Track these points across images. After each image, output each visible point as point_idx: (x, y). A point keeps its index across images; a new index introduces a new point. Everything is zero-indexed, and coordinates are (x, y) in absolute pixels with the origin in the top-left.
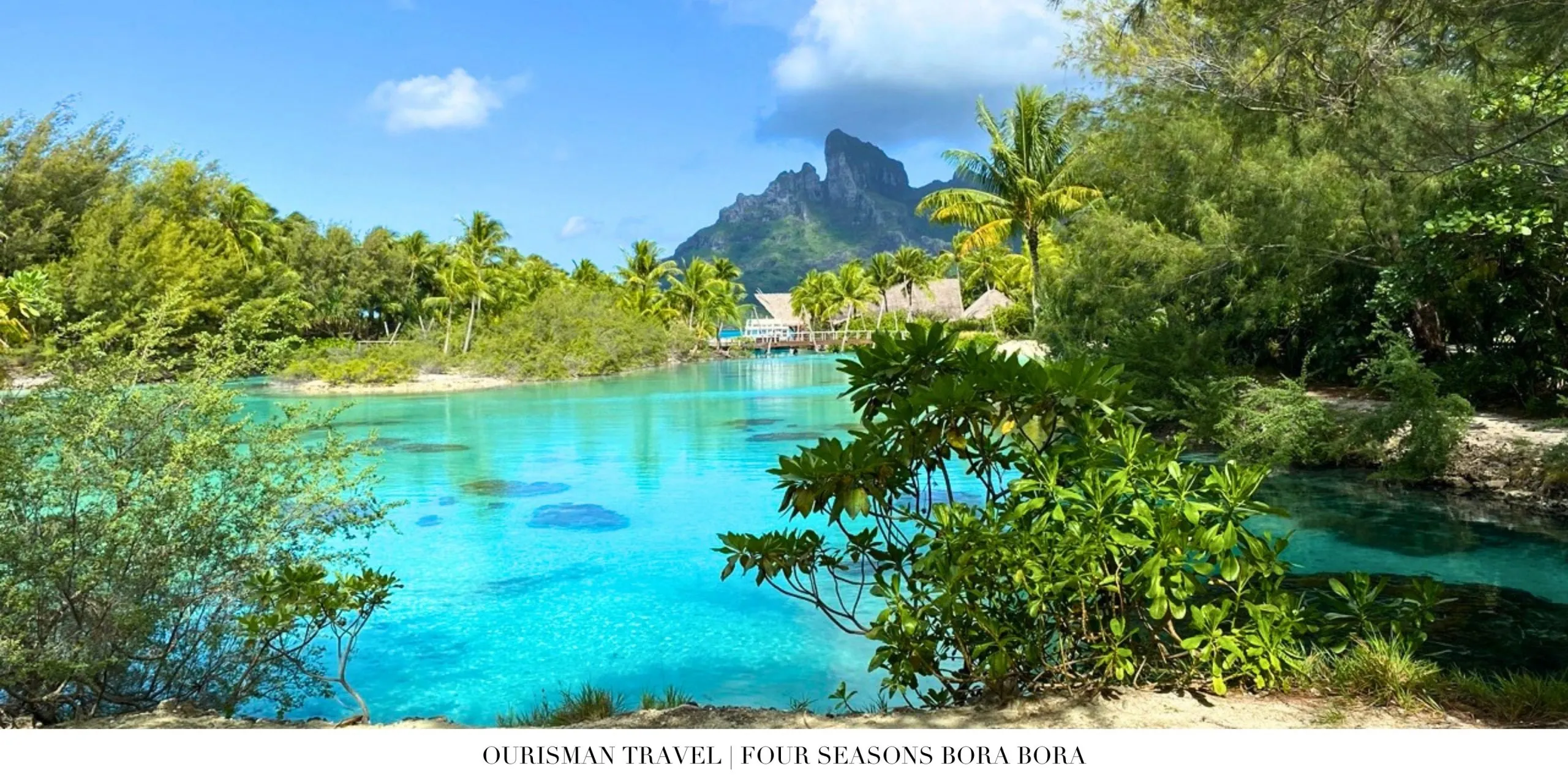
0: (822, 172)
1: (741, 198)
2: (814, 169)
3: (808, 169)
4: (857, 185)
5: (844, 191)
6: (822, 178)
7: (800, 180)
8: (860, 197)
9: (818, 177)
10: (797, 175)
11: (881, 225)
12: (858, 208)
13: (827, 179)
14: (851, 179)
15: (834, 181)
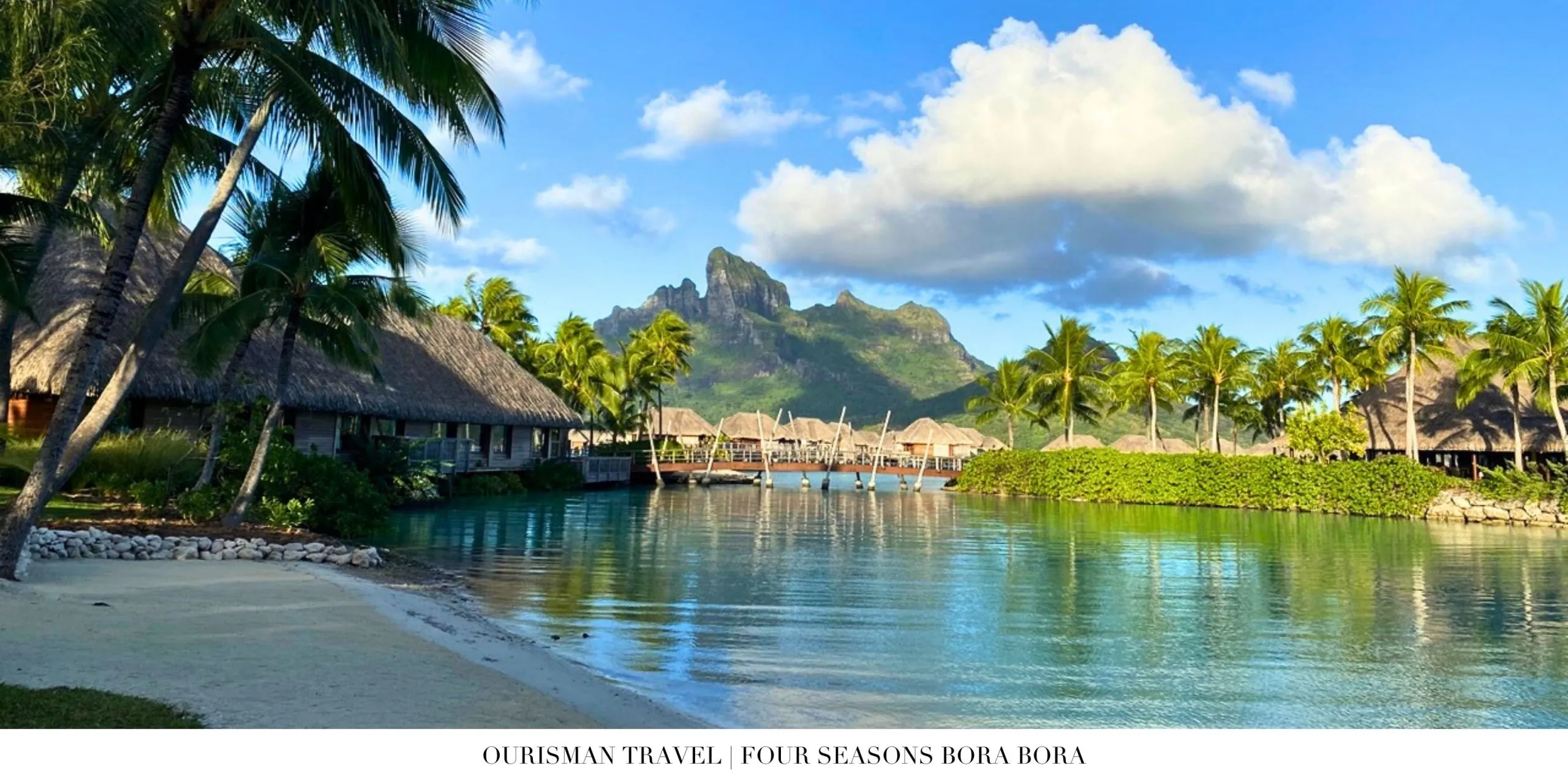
0: (702, 289)
1: (617, 310)
2: (694, 286)
3: (688, 285)
4: (736, 303)
5: (723, 309)
6: (702, 295)
7: (678, 296)
8: (738, 317)
9: (697, 293)
10: (676, 291)
11: (759, 346)
12: (736, 328)
13: (707, 296)
14: (731, 297)
15: (713, 298)
